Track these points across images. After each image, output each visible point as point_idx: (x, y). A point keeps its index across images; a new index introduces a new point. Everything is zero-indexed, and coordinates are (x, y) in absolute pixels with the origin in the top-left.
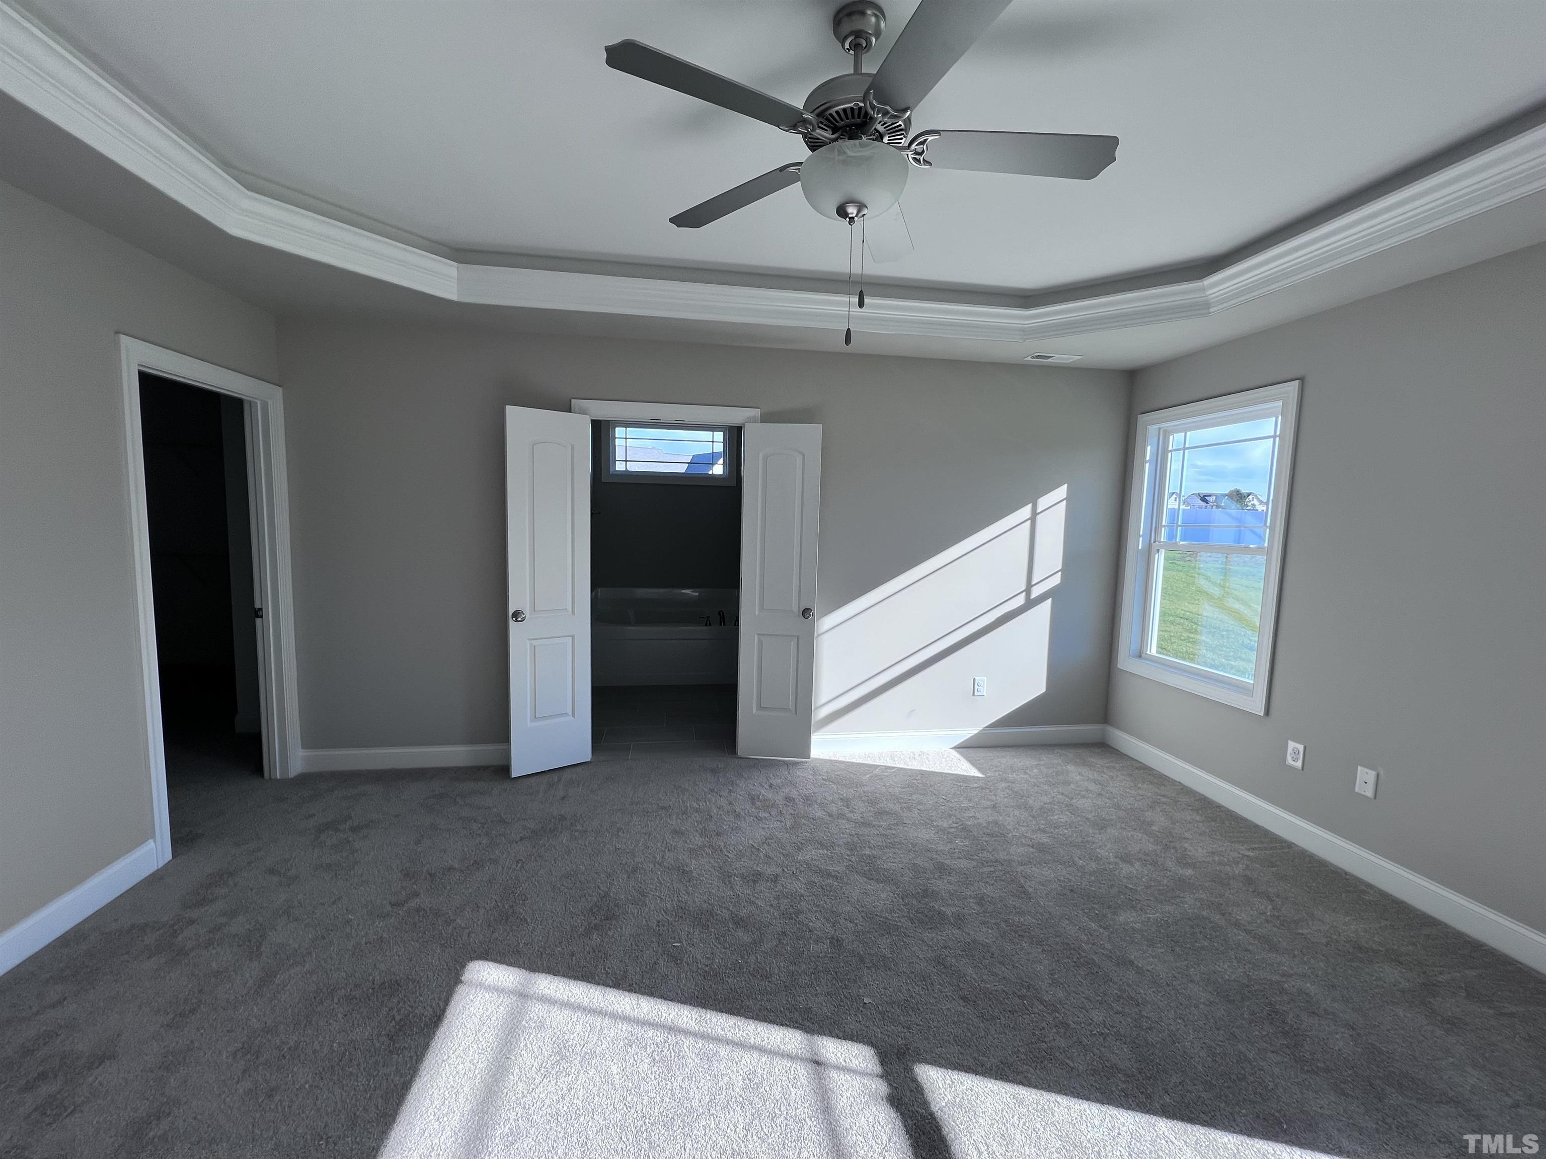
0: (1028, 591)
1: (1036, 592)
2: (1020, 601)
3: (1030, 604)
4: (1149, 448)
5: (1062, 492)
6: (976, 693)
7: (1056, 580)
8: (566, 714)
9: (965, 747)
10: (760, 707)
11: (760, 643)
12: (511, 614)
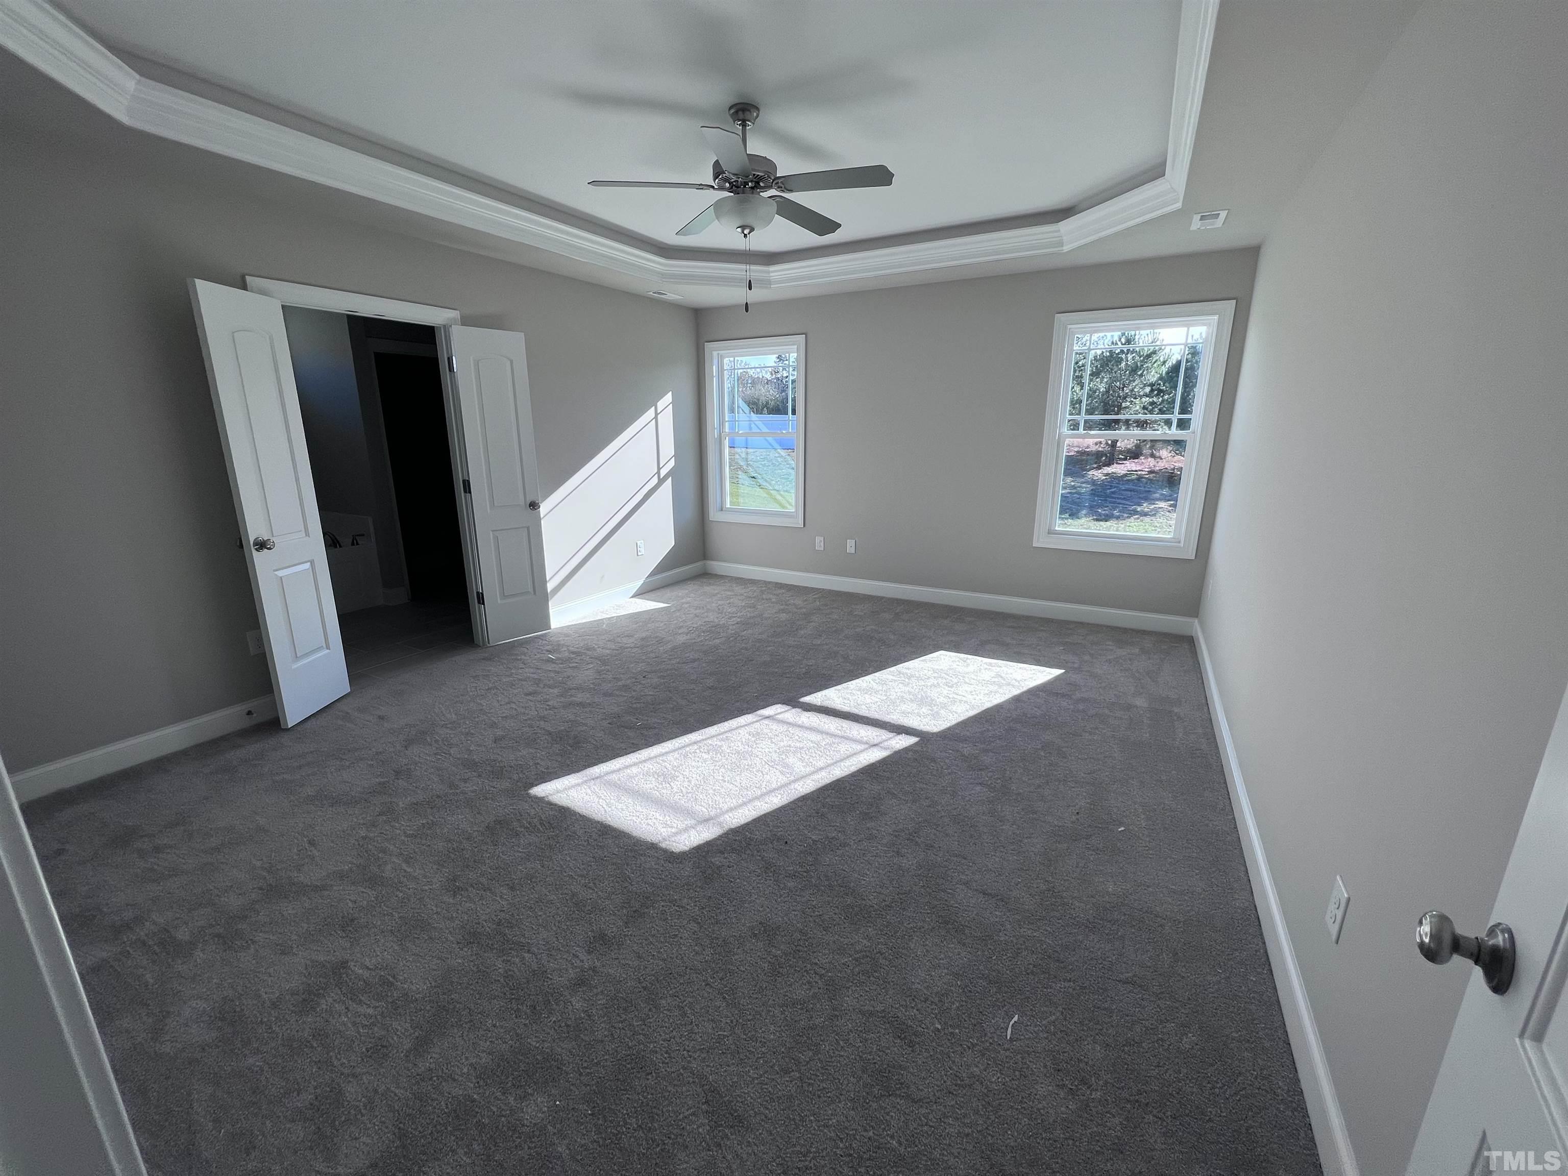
0: (658, 473)
1: (663, 473)
2: (655, 481)
3: (661, 481)
4: (714, 367)
5: (669, 397)
6: (639, 554)
7: (672, 463)
8: (320, 649)
9: (639, 594)
10: (504, 596)
11: (496, 539)
12: (252, 543)
